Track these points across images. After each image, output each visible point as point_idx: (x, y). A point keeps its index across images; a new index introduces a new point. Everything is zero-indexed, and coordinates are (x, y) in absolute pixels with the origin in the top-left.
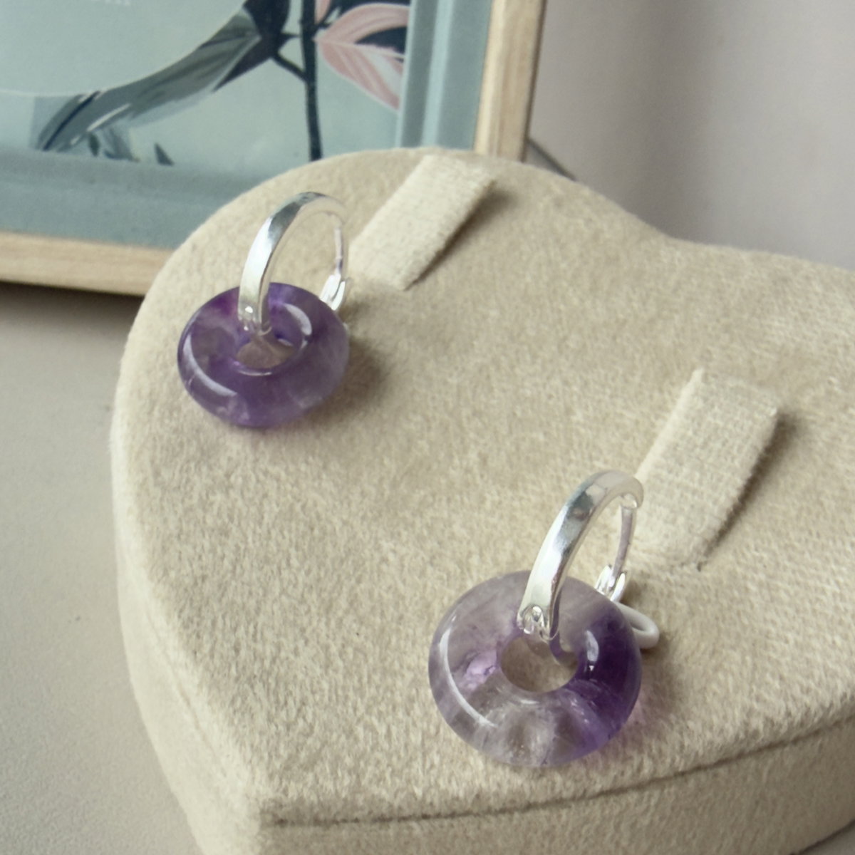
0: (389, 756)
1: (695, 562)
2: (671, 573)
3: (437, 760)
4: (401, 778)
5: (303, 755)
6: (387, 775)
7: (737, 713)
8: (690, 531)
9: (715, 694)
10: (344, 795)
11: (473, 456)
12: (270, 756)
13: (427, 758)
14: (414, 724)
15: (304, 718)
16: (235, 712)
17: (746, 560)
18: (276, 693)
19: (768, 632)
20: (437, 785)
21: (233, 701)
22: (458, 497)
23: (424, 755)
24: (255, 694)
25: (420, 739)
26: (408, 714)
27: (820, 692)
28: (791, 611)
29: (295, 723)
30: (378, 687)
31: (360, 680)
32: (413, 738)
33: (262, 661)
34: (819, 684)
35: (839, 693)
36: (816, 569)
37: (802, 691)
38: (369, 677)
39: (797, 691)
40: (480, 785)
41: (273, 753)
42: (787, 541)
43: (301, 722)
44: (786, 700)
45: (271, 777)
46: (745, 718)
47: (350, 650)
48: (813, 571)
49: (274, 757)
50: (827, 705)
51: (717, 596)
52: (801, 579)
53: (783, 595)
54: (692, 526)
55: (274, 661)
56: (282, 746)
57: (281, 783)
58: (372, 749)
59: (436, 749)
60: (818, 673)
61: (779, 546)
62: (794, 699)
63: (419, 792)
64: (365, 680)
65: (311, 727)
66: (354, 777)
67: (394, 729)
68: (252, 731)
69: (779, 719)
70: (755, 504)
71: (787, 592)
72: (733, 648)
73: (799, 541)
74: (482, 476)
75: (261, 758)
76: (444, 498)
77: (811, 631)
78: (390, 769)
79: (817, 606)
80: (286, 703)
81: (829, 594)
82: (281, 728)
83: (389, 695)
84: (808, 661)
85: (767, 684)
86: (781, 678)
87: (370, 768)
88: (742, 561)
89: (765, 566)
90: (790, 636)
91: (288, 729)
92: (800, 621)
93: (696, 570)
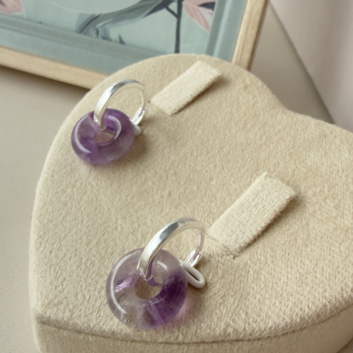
0: (86, 308)
1: (233, 255)
2: (222, 258)
3: (102, 314)
4: (87, 318)
5: (56, 300)
6: (82, 315)
7: (222, 325)
8: (236, 241)
9: (217, 314)
10: (65, 319)
11: (167, 191)
12: (45, 297)
13: (99, 312)
14: (100, 298)
15: (62, 286)
16: (41, 277)
17: (254, 259)
18: (57, 274)
19: (250, 292)
20: (99, 325)
21: (42, 273)
22: (153, 207)
23: (98, 311)
24: (50, 271)
25: (99, 304)
26: (99, 293)
27: (261, 323)
28: (263, 286)
29: (59, 286)
30: (92, 280)
31: (88, 275)
32: (97, 303)
33: (58, 258)
34: (262, 320)
35: (269, 325)
36: (281, 269)
37: (253, 321)
38: (92, 274)
39: (251, 321)
40: (114, 329)
41: (47, 297)
42: (274, 254)
43: (61, 287)
44: (245, 324)
45: (42, 305)
46: (225, 327)
47: (89, 262)
48: (279, 270)
49: (46, 298)
50: (263, 329)
51: (235, 272)
52: (273, 272)
53: (262, 277)
54: (237, 239)
55: (61, 260)
56: (51, 295)
57: (45, 309)
58: (81, 304)
59: (103, 310)
60: (263, 315)
61: (270, 256)
62: (249, 324)
63: (92, 325)
64: (89, 275)
65: (64, 289)
66: (71, 313)
67: (92, 297)
68: (43, 286)
69: (240, 331)
70: (269, 235)
71: (265, 277)
72: (232, 296)
73: (280, 255)
74: (166, 200)
75: (42, 297)
76: (148, 207)
77: (267, 296)
78: (84, 314)
79: (275, 286)
80: (59, 278)
81: (282, 281)
82: (53, 287)
83: (96, 283)
84: (261, 309)
85: (240, 315)
86: (247, 314)
87: (77, 311)
88: (252, 259)
89: (260, 263)
90: (258, 296)
91: (55, 288)
92: (264, 290)
93: (232, 259)
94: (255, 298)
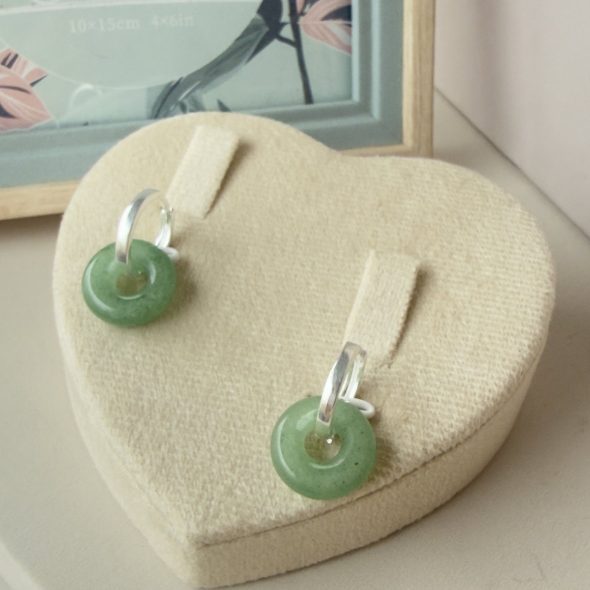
1: (387, 364)
2: (376, 372)
3: (278, 500)
4: (262, 513)
8: (382, 347)
9: (407, 437)
10: (236, 526)
23: (271, 498)
25: (267, 490)
26: (259, 478)
27: (458, 424)
29: (203, 494)
30: (240, 466)
33: (178, 463)
34: (456, 421)
37: (449, 426)
41: (196, 512)
42: (431, 343)
45: (198, 525)
46: (423, 446)
48: (446, 358)
49: (197, 515)
50: (463, 430)
51: (400, 382)
54: (383, 344)
56: (200, 508)
57: (203, 527)
58: (245, 501)
59: (276, 494)
60: (455, 415)
61: (427, 347)
62: (447, 432)
63: (273, 518)
65: (212, 495)
69: (441, 443)
70: (413, 324)
73: (437, 342)
76: (252, 350)
81: (455, 370)
83: (247, 469)
88: (410, 359)
91: (200, 498)
92: (443, 388)
93: (388, 369)
94: (438, 401)
